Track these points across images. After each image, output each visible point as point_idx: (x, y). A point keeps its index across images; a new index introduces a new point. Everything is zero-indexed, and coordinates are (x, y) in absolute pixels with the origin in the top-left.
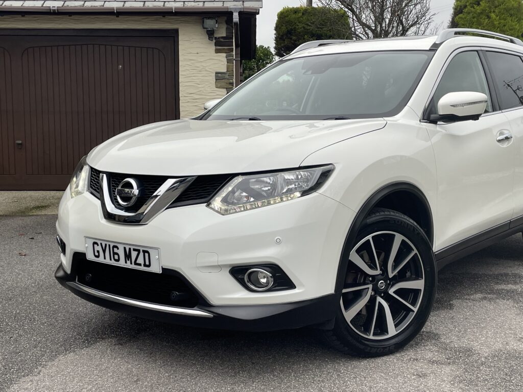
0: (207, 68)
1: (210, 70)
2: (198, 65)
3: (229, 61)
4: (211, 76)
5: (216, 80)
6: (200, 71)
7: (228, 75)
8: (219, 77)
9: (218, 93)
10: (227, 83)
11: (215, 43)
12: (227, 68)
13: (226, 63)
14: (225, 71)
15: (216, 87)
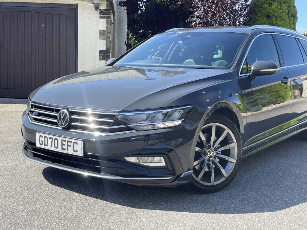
1: (96, 29)
6: (90, 29)
11: (100, 13)
14: (105, 29)
15: (100, 39)
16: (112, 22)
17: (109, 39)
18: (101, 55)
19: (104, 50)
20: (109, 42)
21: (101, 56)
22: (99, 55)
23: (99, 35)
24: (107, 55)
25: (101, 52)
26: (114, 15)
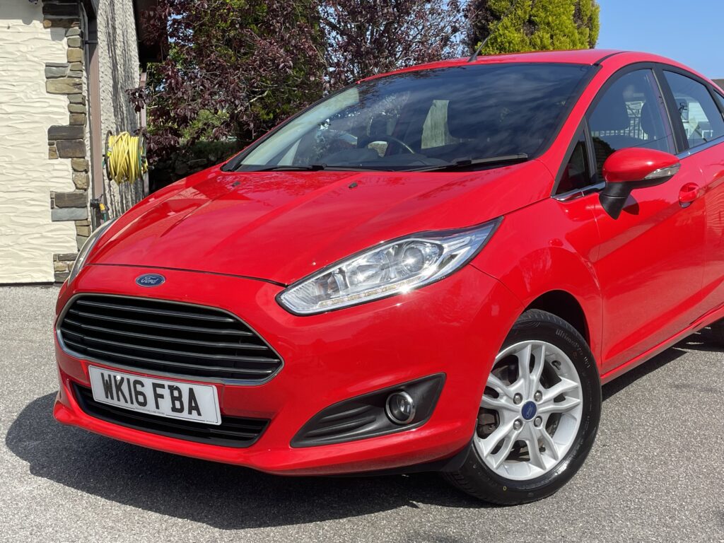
0: (28, 56)
1: (36, 59)
2: (11, 48)
3: (71, 43)
4: (37, 70)
5: (47, 78)
6: (16, 61)
7: (69, 68)
8: (53, 73)
9: (52, 103)
10: (68, 85)
11: (44, 8)
12: (68, 57)
13: (67, 47)
14: (65, 61)
15: (48, 92)
16: (87, 39)
17: (76, 91)
18: (55, 142)
19: (64, 124)
20: (80, 100)
21: (55, 146)
22: (50, 144)
23: (46, 80)
24: (76, 142)
25: (54, 133)
26: (92, 17)
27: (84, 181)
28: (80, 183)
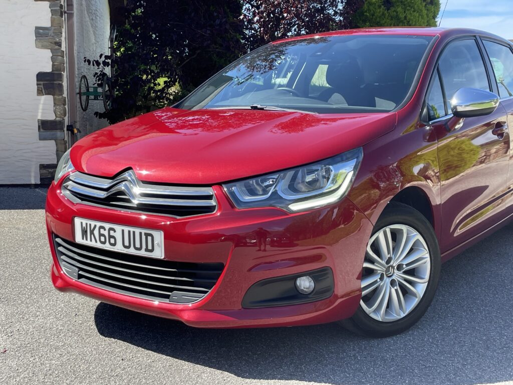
3: (53, 12)
5: (36, 37)
7: (51, 31)
9: (38, 55)
10: (51, 43)
12: (52, 21)
27: (62, 112)
28: (58, 113)
